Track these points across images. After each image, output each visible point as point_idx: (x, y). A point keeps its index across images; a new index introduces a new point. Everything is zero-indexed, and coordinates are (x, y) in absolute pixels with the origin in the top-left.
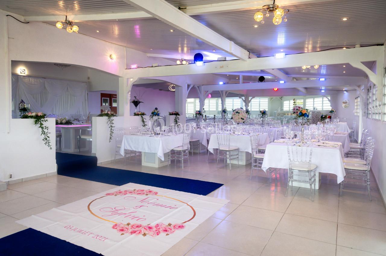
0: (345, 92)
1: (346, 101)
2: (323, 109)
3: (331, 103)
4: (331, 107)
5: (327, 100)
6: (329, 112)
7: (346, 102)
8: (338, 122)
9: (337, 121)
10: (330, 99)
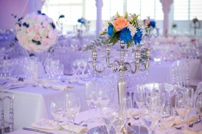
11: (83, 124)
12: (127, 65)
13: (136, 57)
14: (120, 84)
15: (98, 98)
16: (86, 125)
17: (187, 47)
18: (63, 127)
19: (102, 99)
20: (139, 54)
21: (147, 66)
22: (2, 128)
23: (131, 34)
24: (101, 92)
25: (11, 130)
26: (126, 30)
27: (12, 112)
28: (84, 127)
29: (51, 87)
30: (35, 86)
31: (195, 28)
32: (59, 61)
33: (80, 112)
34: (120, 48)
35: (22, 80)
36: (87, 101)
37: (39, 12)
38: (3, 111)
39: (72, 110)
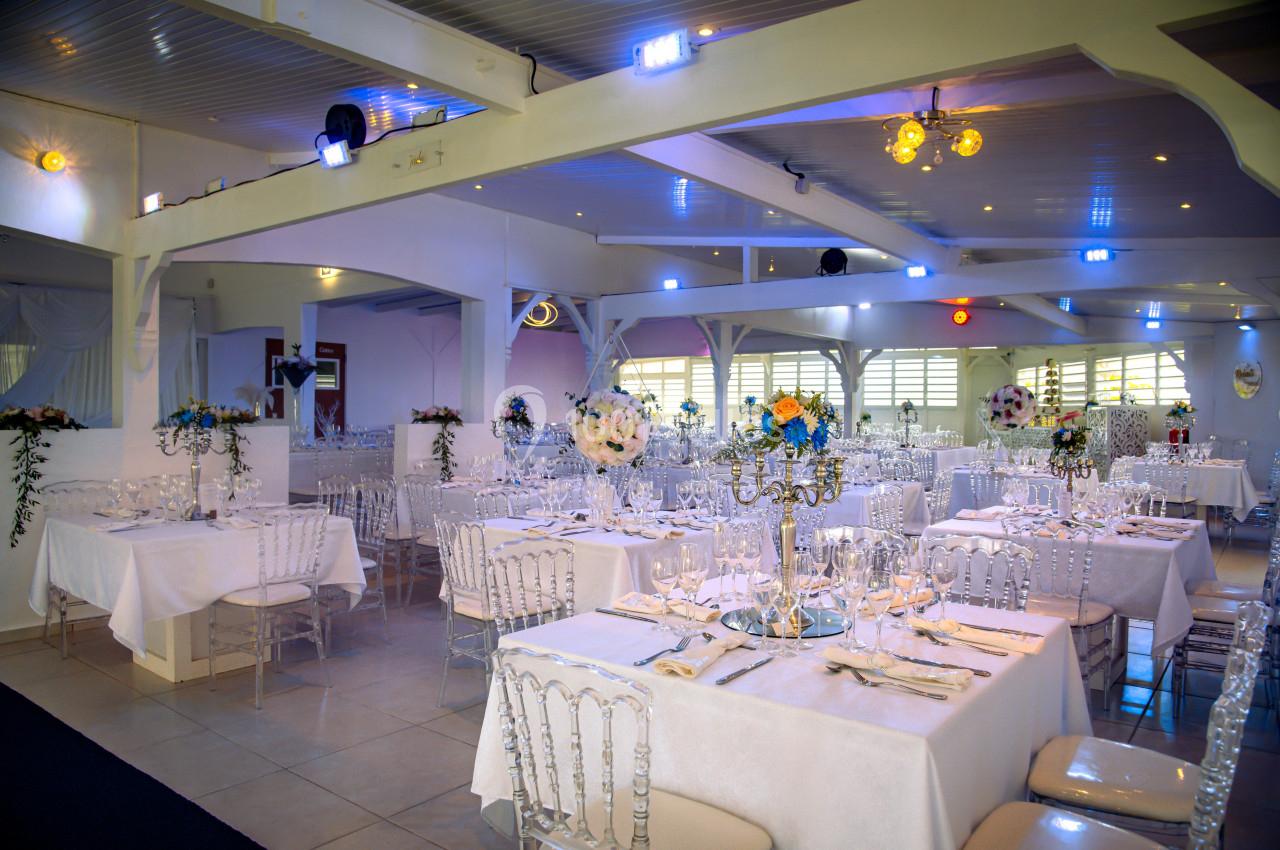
0: (1245, 328)
1: (1249, 366)
2: (1157, 399)
3: (1187, 377)
4: (1188, 391)
5: (1172, 361)
6: (1169, 415)
7: (1248, 371)
8: (1204, 457)
9: (1201, 456)
10: (1182, 357)
11: (710, 604)
12: (799, 490)
13: (818, 474)
14: (784, 527)
15: (739, 555)
16: (717, 606)
17: (895, 459)
18: (673, 608)
19: (746, 556)
20: (823, 469)
21: (836, 492)
22: (553, 608)
23: (808, 430)
24: (744, 543)
25: (569, 613)
26: (798, 422)
27: (571, 579)
28: (715, 610)
29: (639, 533)
30: (608, 531)
31: (907, 421)
32: (652, 483)
33: (707, 579)
34: (785, 458)
35: (584, 519)
36: (717, 559)
37: (617, 389)
38: (554, 576)
39: (693, 575)
